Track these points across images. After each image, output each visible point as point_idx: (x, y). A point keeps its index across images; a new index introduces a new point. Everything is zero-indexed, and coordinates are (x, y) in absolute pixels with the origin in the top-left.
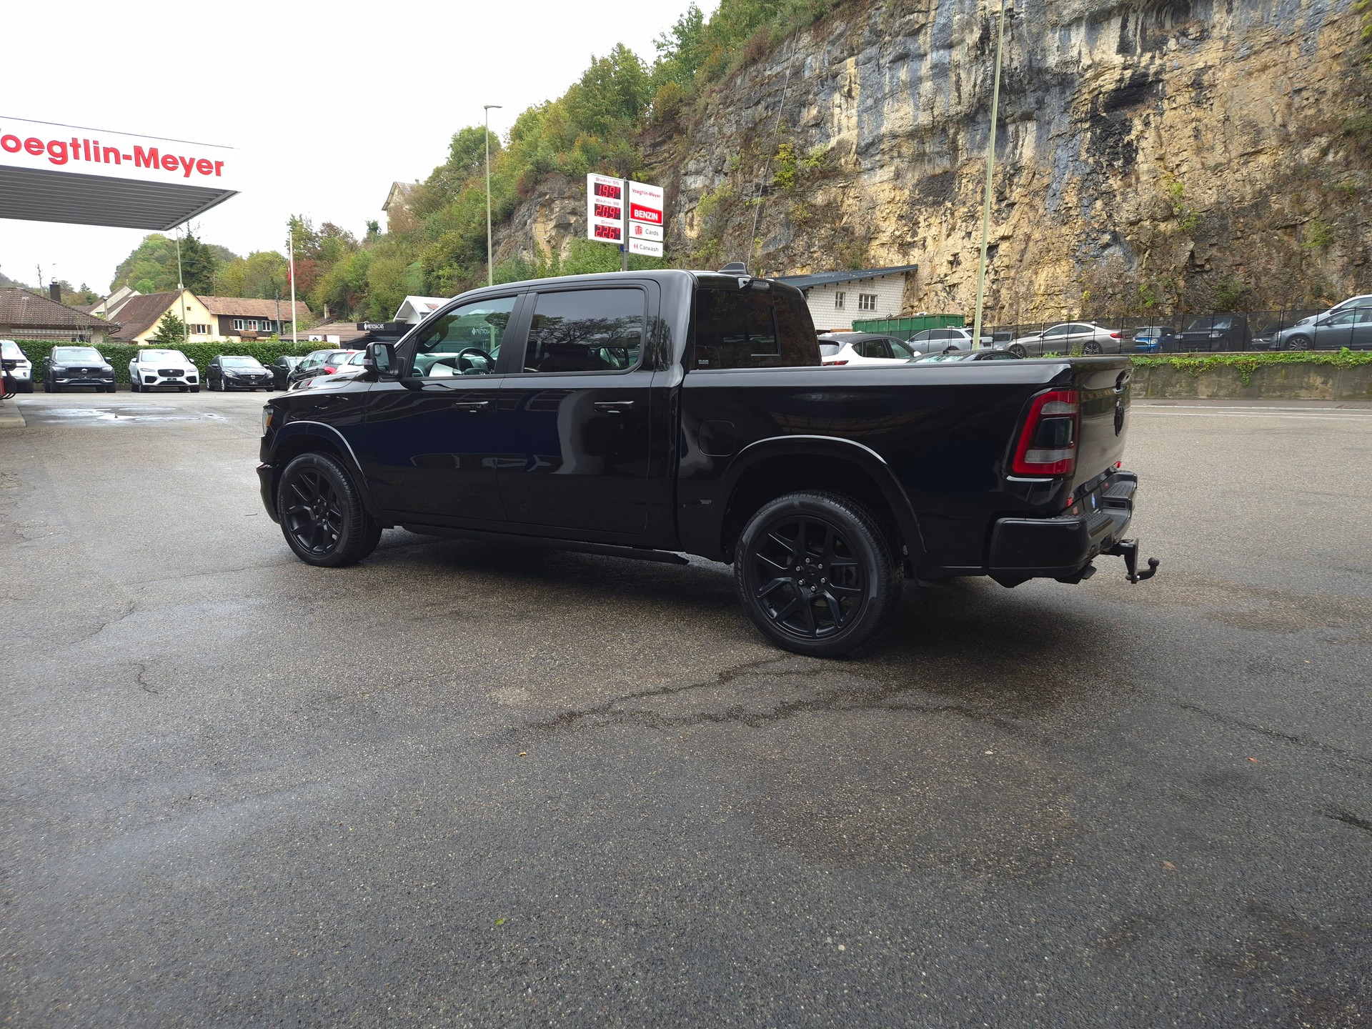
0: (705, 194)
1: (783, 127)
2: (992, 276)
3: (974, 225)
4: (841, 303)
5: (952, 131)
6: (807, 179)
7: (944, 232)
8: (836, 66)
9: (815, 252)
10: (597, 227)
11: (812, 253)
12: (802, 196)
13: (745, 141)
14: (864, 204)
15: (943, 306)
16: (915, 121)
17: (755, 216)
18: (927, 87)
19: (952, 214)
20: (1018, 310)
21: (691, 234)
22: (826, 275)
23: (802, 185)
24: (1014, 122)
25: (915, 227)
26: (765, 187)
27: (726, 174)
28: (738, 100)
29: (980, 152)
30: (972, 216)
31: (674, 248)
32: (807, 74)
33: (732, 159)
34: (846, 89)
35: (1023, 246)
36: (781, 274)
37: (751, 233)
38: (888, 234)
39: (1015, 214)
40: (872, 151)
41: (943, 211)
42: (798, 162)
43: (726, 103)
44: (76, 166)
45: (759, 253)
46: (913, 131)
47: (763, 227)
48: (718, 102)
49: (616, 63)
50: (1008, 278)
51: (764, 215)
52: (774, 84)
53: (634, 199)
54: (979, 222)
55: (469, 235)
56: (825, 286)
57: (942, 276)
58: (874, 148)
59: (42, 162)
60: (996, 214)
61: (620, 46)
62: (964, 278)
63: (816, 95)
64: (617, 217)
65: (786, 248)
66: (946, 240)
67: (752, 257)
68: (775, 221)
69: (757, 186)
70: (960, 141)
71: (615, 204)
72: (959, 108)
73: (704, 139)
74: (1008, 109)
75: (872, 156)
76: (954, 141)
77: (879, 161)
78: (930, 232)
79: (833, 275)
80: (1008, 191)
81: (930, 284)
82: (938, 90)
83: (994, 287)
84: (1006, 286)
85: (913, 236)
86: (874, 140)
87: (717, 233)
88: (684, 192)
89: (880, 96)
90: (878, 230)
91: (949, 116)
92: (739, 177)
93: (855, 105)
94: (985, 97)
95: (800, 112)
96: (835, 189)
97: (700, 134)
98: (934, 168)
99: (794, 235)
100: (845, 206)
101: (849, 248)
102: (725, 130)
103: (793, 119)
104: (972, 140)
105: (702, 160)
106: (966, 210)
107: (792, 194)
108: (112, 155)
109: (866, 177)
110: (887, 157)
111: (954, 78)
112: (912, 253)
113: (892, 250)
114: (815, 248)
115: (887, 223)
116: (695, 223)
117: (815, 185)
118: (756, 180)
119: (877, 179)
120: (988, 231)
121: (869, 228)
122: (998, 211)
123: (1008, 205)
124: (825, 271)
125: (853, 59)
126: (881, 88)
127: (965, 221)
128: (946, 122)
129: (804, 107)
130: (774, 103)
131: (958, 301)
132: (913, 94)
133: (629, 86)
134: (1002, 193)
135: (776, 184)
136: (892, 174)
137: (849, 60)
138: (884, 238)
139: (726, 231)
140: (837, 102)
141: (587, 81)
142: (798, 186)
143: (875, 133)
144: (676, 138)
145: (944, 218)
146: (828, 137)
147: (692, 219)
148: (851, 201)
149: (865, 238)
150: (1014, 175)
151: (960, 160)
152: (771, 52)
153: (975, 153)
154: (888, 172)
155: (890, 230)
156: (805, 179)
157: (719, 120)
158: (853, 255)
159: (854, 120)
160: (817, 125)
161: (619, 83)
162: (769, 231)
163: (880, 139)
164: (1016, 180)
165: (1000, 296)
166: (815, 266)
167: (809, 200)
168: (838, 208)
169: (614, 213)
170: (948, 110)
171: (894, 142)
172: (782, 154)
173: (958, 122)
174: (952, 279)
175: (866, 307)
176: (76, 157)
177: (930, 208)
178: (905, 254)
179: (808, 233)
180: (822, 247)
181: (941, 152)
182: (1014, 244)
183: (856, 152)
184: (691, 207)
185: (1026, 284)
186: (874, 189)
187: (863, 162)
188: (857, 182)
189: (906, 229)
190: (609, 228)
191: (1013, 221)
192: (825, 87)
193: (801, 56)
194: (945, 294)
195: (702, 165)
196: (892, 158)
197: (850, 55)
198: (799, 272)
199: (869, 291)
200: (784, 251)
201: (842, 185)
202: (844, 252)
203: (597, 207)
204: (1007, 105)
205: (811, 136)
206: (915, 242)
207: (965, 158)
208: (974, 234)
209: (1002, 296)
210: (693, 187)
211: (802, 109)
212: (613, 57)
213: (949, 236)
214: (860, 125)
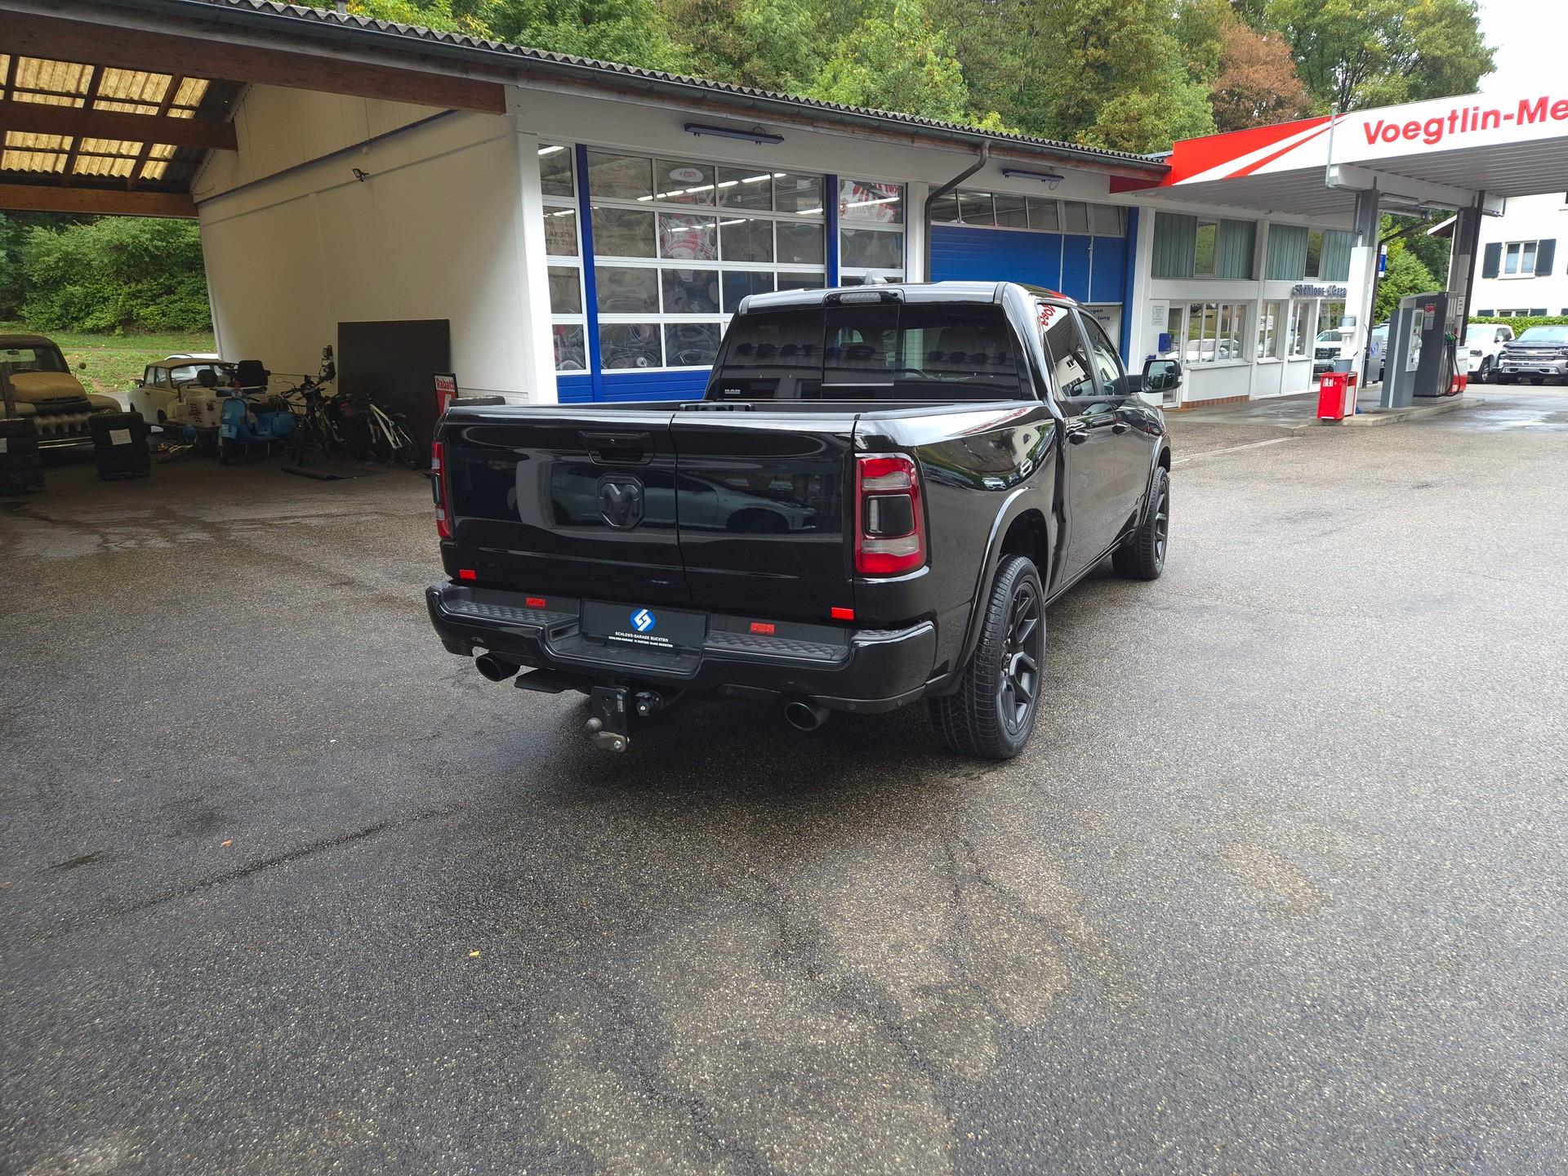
44: (1451, 142)
59: (1415, 147)
108: (1491, 119)
176: (1452, 132)
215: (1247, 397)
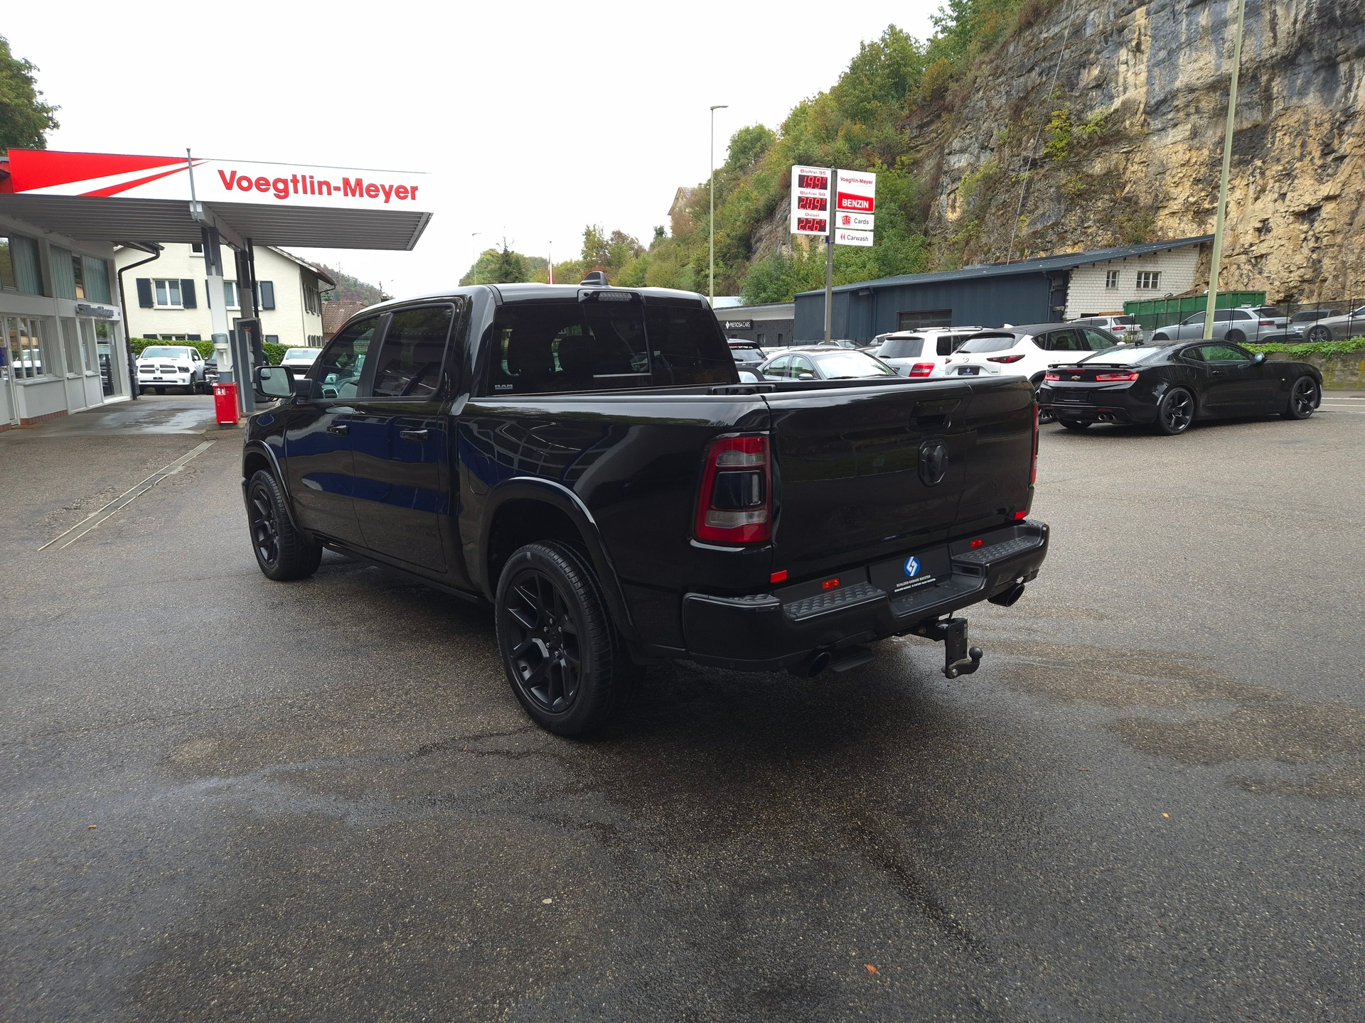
0: (968, 173)
1: (1059, 93)
2: (1312, 244)
3: (1290, 185)
4: (1114, 282)
5: (1264, 78)
6: (1084, 147)
7: (1251, 194)
8: (1124, 19)
9: (1089, 227)
10: (800, 221)
11: (1086, 228)
12: (1077, 166)
13: (1015, 112)
14: (1152, 169)
15: (1246, 280)
16: (1217, 70)
17: (1022, 192)
18: (1233, 31)
19: (1263, 174)
20: (1345, 282)
21: (952, 216)
22: (1102, 252)
23: (1077, 155)
24: (1348, 59)
25: (1215, 191)
26: (1034, 160)
27: (992, 150)
28: (1010, 69)
29: (1302, 99)
30: (1288, 175)
31: (934, 233)
32: (1089, 31)
33: (1000, 133)
34: (1134, 43)
35: (1354, 207)
36: (1048, 254)
37: (1016, 211)
38: (1181, 201)
39: (1345, 168)
40: (1164, 109)
41: (1251, 171)
42: (1075, 130)
43: (995, 74)
44: (297, 199)
45: (1025, 231)
46: (1214, 82)
47: (1030, 204)
48: (987, 74)
49: (886, 46)
50: (1332, 246)
51: (1031, 190)
52: (1050, 46)
53: (842, 187)
54: (1296, 181)
55: (734, 233)
56: (1093, 264)
57: (1246, 246)
58: (1167, 105)
59: (269, 198)
60: (1319, 171)
61: (892, 27)
62: (1275, 248)
63: (1098, 53)
64: (823, 208)
65: (1056, 224)
66: (1253, 204)
67: (1017, 236)
68: (1044, 196)
69: (1026, 160)
70: (1275, 89)
71: (820, 194)
72: (1274, 50)
73: (970, 114)
74: (1340, 45)
75: (1164, 114)
76: (1268, 89)
77: (1171, 120)
78: (1233, 196)
79: (1109, 251)
80: (1336, 142)
81: (1230, 256)
82: (1247, 32)
83: (1315, 256)
84: (1329, 255)
85: (1211, 202)
86: (1166, 97)
87: (978, 214)
88: (946, 172)
89: (1174, 46)
90: (1168, 198)
91: (1261, 61)
92: (1007, 151)
93: (1145, 60)
94: (1309, 34)
95: (1079, 74)
96: (1116, 155)
97: (967, 110)
98: (1241, 122)
99: (1065, 210)
100: (1128, 173)
101: (1130, 220)
102: (994, 102)
103: (1070, 83)
104: (1291, 86)
105: (968, 137)
106: (1280, 168)
107: (1065, 165)
108: (324, 188)
109: (1155, 139)
110: (1181, 114)
111: (1268, 17)
112: (1210, 221)
113: (1185, 219)
114: (1090, 223)
115: (1180, 189)
116: (957, 205)
117: (1093, 153)
118: (1024, 153)
119: (1169, 140)
120: (1306, 192)
121: (1157, 196)
122: (1323, 167)
123: (1335, 160)
124: (1101, 248)
125: (1144, 8)
126: (1176, 36)
127: (1279, 181)
128: (1257, 68)
129: (1085, 68)
130: (1050, 68)
131: (1265, 275)
132: (1215, 41)
133: (899, 67)
134: (1328, 145)
135: (1046, 156)
136: (1188, 133)
137: (1138, 11)
138: (1175, 206)
139: (989, 211)
140: (1123, 58)
141: (855, 67)
142: (1072, 155)
143: (1168, 89)
144: (945, 116)
145: (1252, 179)
146: (1111, 98)
147: (955, 200)
148: (1136, 167)
149: (1151, 207)
150: (1344, 123)
151: (1275, 110)
152: (1048, 12)
153: (1295, 101)
154: (1183, 131)
155: (1183, 197)
156: (1081, 147)
157: (988, 93)
158: (1136, 229)
159: (1143, 76)
160: (1098, 86)
161: (889, 66)
162: (1037, 208)
163: (1174, 95)
164: (1347, 128)
165: (1321, 267)
166: (1089, 243)
167: (1084, 170)
168: (1119, 176)
169: (820, 205)
170: (1260, 55)
171: (1190, 97)
172: (1055, 123)
173: (1273, 67)
174: (1258, 250)
175: (1146, 285)
176: (296, 191)
177: (1235, 168)
178: (1202, 223)
179: (1081, 206)
180: (1098, 221)
181: (1250, 103)
182: (1342, 205)
183: (1145, 112)
184: (954, 187)
185: (1357, 251)
186: (1164, 151)
187: (1152, 123)
188: (1145, 145)
189: (1203, 194)
190: (814, 220)
191: (1341, 177)
192: (1110, 43)
193: (1081, 13)
194: (1250, 267)
195: (968, 142)
196: (1188, 115)
197: (1140, 5)
198: (1069, 251)
199: (1150, 268)
200: (1053, 229)
201: (1125, 150)
202: (1124, 225)
203: (800, 199)
204: (1339, 40)
205: (1091, 99)
206: (1214, 208)
207: (1281, 107)
208: (1289, 195)
209: (1325, 267)
210: (956, 166)
211: (1082, 71)
212: (883, 40)
213: (1256, 199)
214: (1150, 81)
215: (66, 411)
